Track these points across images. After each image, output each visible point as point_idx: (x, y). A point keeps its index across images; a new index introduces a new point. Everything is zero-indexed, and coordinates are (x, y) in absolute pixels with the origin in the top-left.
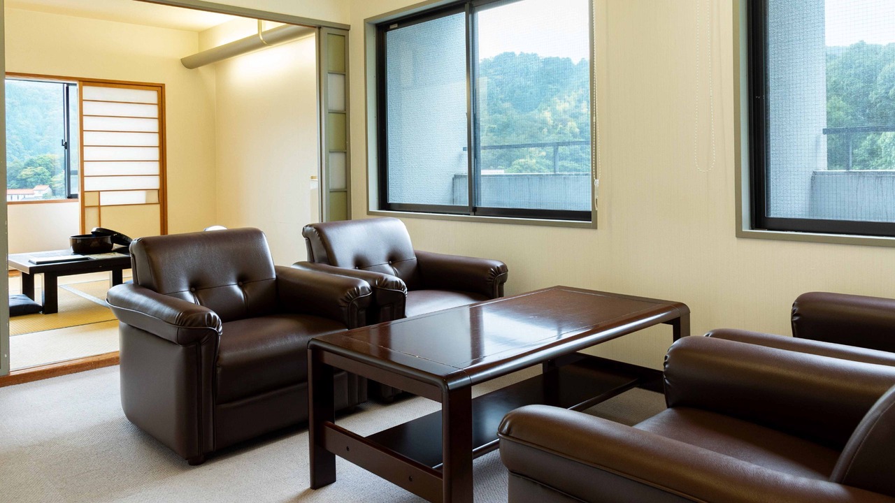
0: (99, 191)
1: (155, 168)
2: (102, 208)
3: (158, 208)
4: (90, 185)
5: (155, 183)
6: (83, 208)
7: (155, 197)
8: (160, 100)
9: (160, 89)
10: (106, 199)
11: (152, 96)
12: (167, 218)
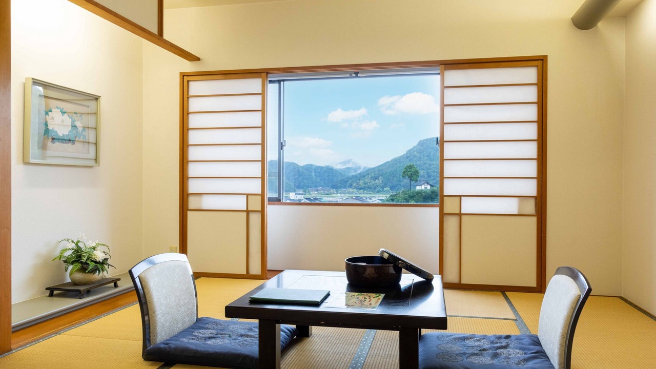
0: (460, 196)
1: (531, 169)
2: (463, 218)
3: (534, 220)
4: (450, 188)
5: (531, 188)
6: (442, 215)
7: (530, 207)
8: (541, 77)
9: (540, 63)
10: (468, 206)
11: (530, 74)
12: (546, 237)
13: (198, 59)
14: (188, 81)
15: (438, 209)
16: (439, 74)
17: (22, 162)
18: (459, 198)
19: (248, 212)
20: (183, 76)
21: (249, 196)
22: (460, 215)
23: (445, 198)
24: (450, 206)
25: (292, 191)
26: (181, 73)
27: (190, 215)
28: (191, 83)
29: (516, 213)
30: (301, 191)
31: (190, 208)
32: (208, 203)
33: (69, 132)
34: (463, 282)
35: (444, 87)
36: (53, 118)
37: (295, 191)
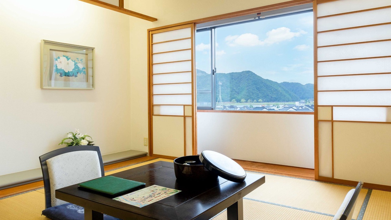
13: (156, 20)
14: (152, 34)
15: (312, 116)
16: (312, 10)
17: (40, 88)
18: (331, 108)
19: (185, 117)
20: (149, 31)
21: (185, 107)
22: (332, 121)
23: (319, 107)
24: (323, 114)
25: (297, 101)
26: (148, 30)
27: (154, 118)
28: (154, 35)
29: (384, 121)
30: (304, 101)
31: (154, 114)
32: (164, 111)
33: (73, 70)
34: (335, 177)
35: (317, 18)
36: (61, 62)
37: (299, 101)
